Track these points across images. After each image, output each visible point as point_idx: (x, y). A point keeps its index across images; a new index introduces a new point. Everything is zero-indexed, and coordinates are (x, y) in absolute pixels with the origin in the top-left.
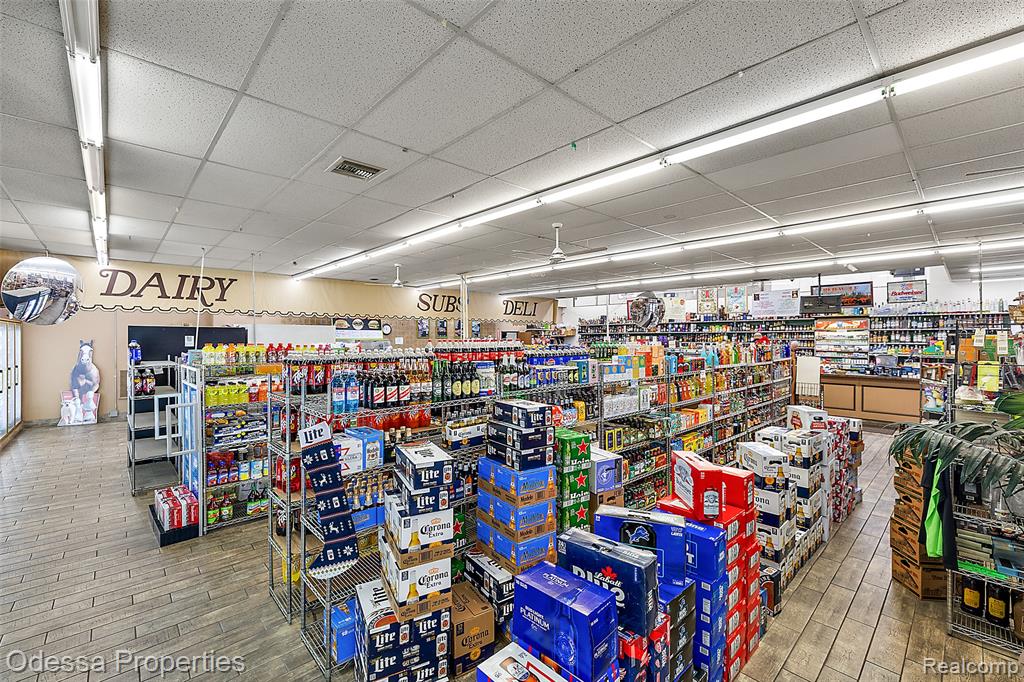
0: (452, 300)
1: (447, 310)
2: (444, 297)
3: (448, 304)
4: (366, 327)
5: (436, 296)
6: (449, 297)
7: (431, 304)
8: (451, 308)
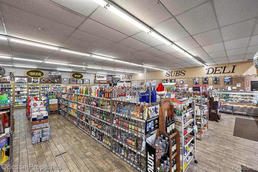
0: (178, 72)
1: (176, 76)
2: (175, 71)
3: (177, 73)
4: (171, 82)
5: (172, 72)
6: (177, 71)
7: (170, 74)
8: (178, 75)
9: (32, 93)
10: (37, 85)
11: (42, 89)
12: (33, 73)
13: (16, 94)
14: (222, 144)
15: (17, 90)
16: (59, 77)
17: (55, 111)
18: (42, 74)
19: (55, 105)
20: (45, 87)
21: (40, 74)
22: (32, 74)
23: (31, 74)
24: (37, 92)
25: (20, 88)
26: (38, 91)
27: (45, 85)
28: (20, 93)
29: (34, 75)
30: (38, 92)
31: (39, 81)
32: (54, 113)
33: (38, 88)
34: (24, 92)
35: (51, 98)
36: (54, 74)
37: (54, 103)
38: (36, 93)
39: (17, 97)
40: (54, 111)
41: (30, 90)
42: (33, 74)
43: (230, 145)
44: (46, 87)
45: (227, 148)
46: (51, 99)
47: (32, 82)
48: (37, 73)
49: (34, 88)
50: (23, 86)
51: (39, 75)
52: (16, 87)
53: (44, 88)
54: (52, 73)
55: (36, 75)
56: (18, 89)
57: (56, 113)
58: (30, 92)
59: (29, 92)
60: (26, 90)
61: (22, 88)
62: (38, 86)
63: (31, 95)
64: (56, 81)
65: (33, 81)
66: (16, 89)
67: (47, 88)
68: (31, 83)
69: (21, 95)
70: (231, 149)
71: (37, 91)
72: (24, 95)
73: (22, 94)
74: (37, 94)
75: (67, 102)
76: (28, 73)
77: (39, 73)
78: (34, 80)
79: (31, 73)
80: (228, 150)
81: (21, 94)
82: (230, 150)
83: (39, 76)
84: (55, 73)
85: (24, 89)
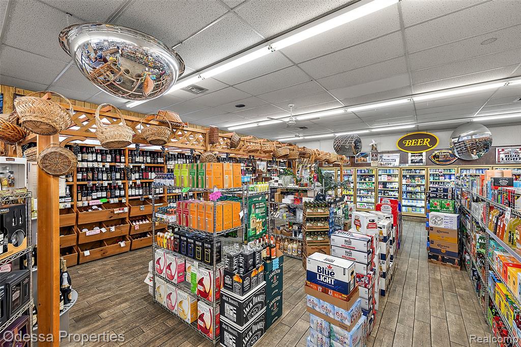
9: (410, 189)
10: (420, 170)
11: (432, 180)
12: (411, 141)
13: (380, 187)
15: (383, 180)
16: (486, 145)
17: (448, 253)
18: (433, 141)
19: (446, 231)
20: (442, 176)
21: (426, 142)
22: (408, 144)
23: (406, 145)
24: (420, 186)
25: (388, 175)
26: (424, 183)
27: (441, 169)
28: (388, 186)
29: (413, 145)
30: (422, 187)
31: (424, 158)
32: (443, 258)
33: (422, 177)
34: (394, 185)
35: (438, 208)
36: (470, 137)
37: (442, 226)
38: (418, 189)
39: (382, 193)
40: (443, 251)
41: (404, 181)
42: (411, 143)
44: (444, 175)
46: (438, 211)
47: (410, 162)
48: (419, 140)
49: (413, 177)
50: (392, 173)
51: (424, 144)
52: (380, 172)
53: (437, 178)
54: (462, 135)
55: (419, 144)
56: (384, 178)
57: (452, 261)
58: (406, 186)
59: (404, 185)
60: (397, 179)
61: (390, 175)
62: (424, 172)
63: (408, 192)
64: (475, 157)
65: (412, 160)
66: (380, 177)
67: (447, 177)
68: (407, 165)
69: (390, 191)
71: (420, 183)
72: (394, 191)
73: (391, 188)
74: (420, 191)
75: (481, 238)
76: (401, 143)
77: (426, 140)
78: (413, 158)
79: (408, 141)
81: (388, 188)
83: (426, 147)
84: (472, 135)
85: (393, 179)
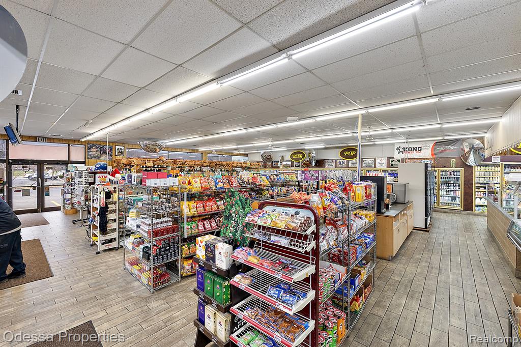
14: (94, 285)
43: (82, 292)
45: (82, 284)
70: (75, 285)
80: (79, 283)
82: (76, 283)
